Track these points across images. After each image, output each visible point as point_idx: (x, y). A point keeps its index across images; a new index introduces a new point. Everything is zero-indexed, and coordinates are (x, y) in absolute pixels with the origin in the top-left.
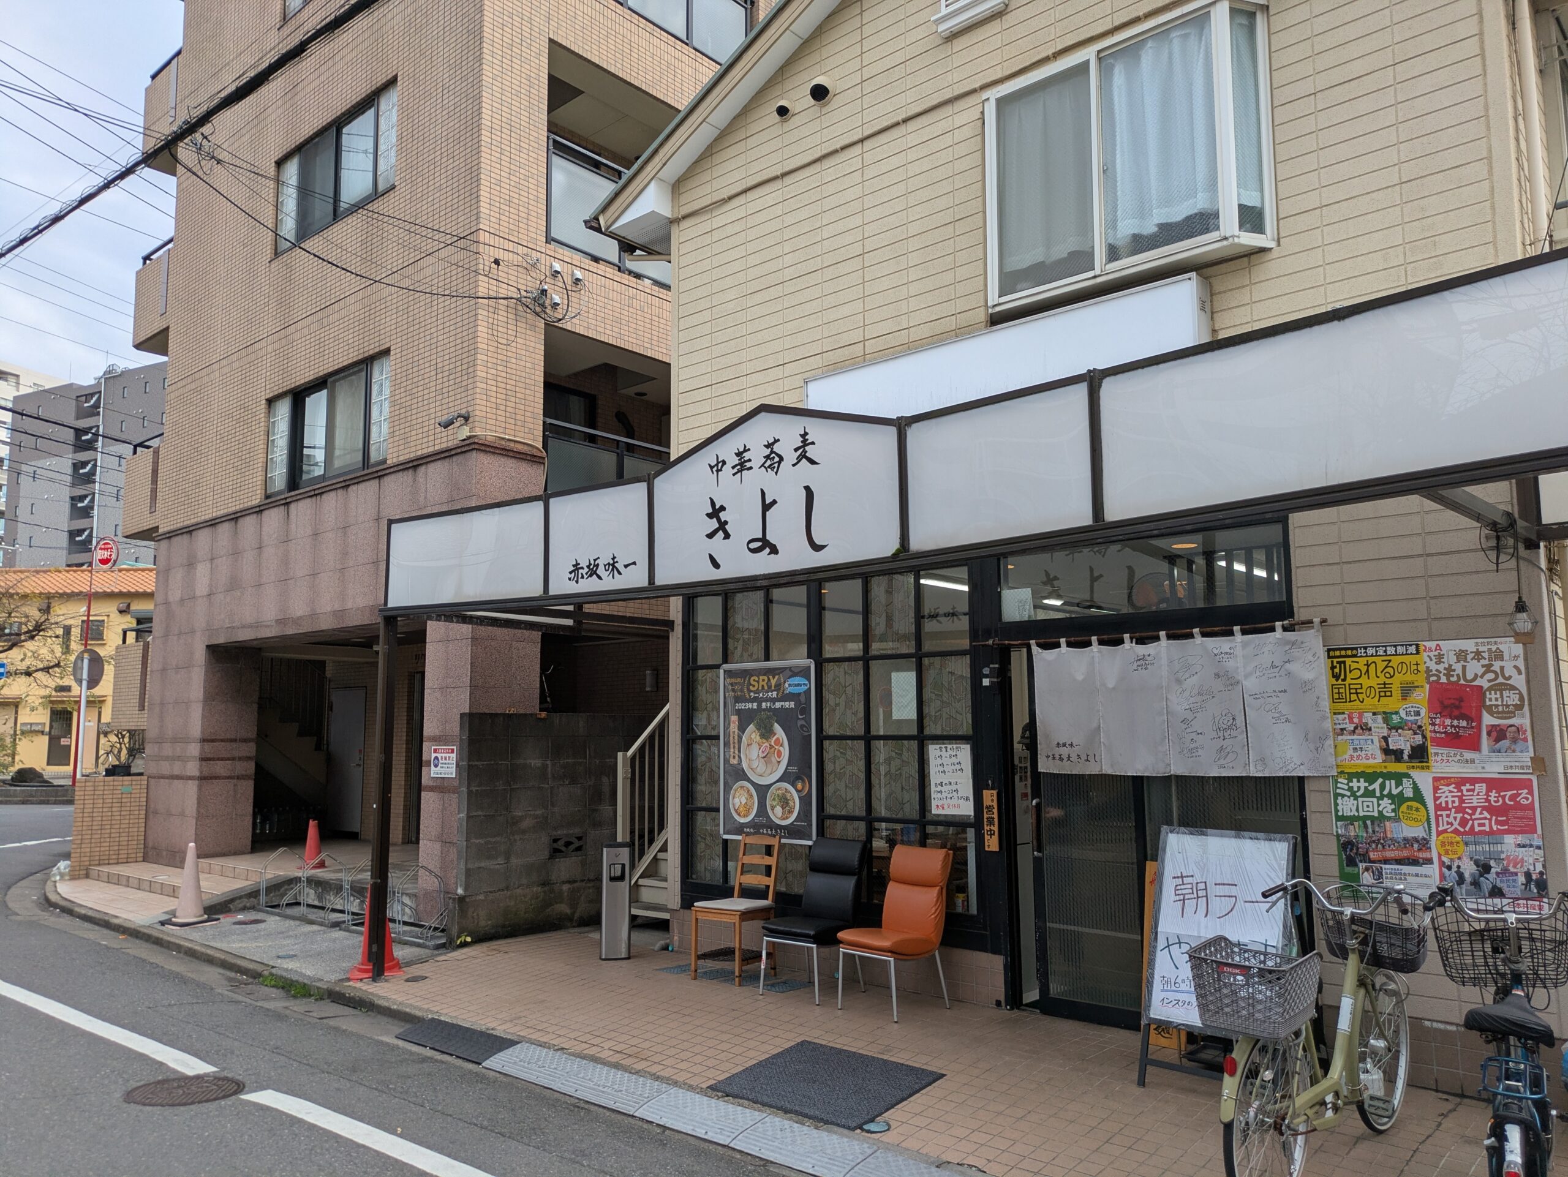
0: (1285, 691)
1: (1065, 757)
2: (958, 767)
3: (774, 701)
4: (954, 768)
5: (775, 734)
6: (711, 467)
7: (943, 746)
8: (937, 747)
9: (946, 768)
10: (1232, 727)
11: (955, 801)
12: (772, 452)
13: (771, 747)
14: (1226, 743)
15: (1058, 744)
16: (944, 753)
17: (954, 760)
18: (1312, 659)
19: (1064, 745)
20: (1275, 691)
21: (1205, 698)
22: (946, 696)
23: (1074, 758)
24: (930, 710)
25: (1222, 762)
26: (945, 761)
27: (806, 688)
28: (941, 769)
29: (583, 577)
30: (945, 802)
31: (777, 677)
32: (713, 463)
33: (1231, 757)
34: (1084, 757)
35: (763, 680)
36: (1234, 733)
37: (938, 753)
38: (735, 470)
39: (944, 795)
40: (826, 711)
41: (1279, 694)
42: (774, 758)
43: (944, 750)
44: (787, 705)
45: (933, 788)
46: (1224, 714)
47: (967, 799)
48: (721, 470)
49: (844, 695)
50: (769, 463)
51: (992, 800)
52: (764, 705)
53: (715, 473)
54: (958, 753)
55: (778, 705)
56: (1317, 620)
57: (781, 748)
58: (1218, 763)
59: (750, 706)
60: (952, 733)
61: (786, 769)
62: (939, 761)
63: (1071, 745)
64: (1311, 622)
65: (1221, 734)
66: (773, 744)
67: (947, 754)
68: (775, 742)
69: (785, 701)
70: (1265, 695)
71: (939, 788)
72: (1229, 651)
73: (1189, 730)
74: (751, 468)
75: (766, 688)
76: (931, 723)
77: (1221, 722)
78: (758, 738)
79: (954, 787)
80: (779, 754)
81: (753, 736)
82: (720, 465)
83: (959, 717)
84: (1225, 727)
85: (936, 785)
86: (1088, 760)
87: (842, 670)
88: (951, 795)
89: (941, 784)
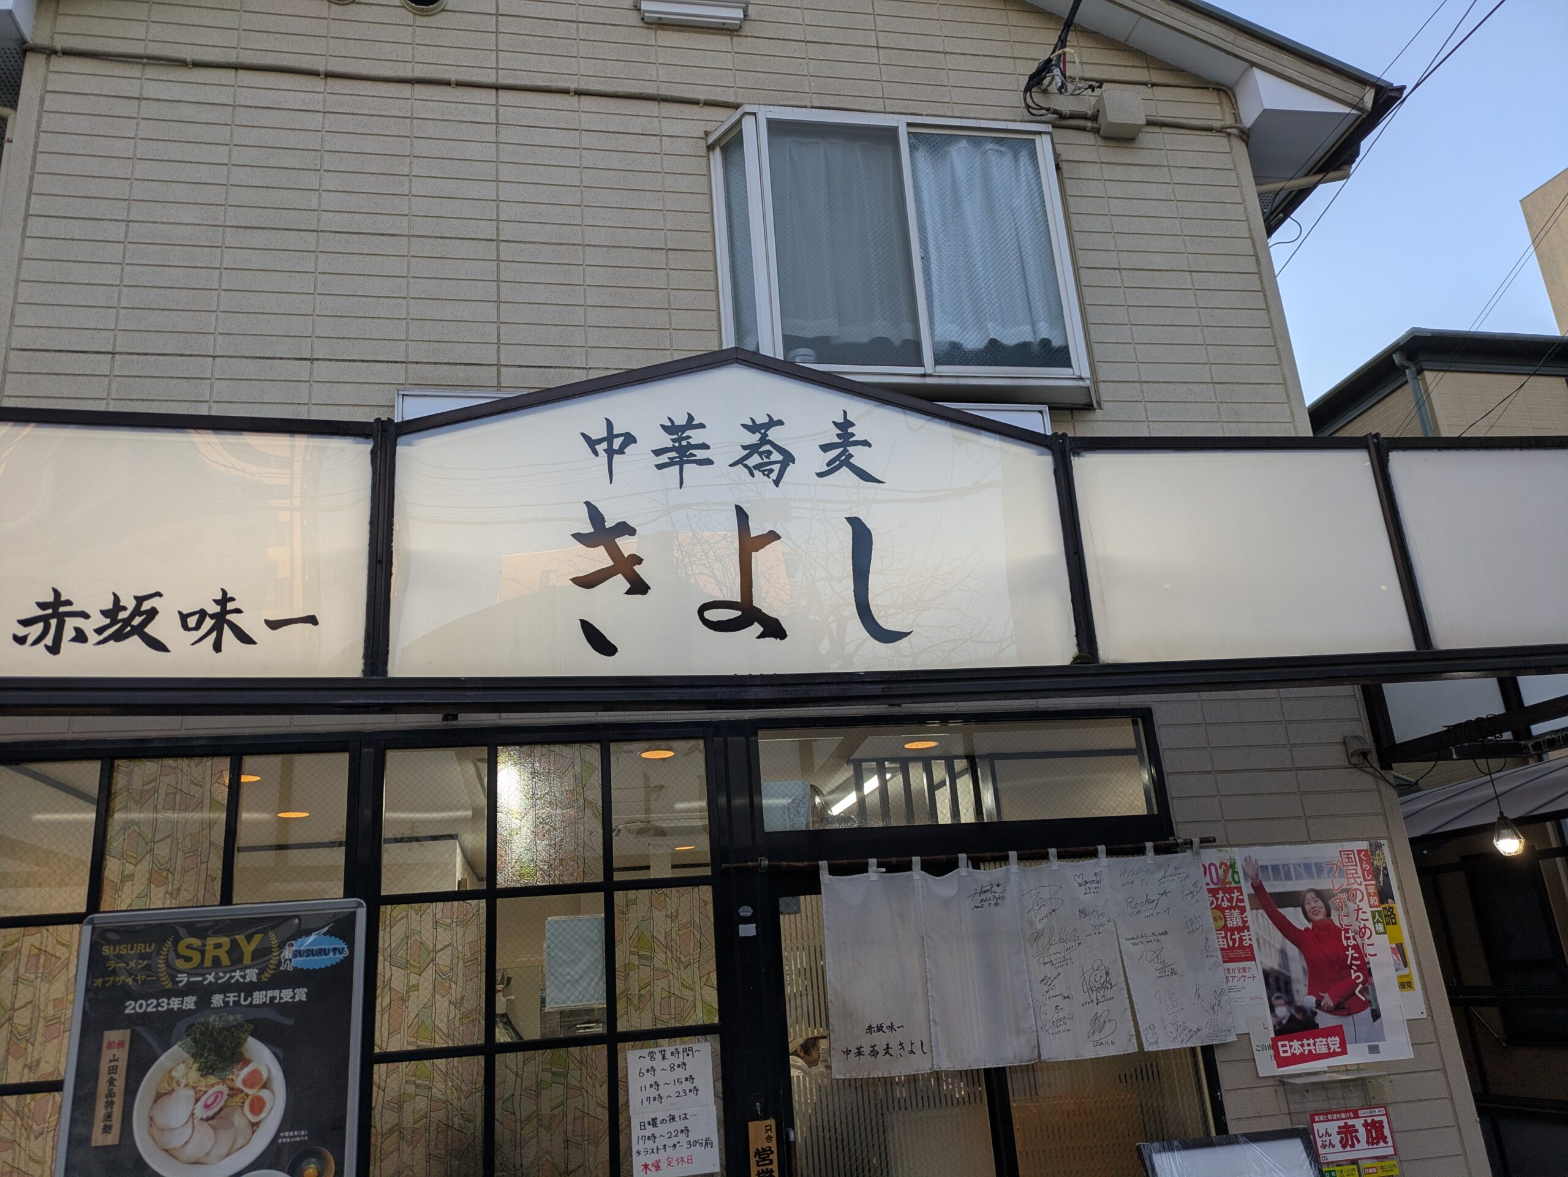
0: (1166, 933)
1: (881, 1049)
2: (688, 1085)
3: (248, 989)
4: (679, 1088)
5: (247, 1062)
6: (592, 443)
7: (656, 1050)
8: (645, 1052)
9: (664, 1091)
10: (1107, 985)
11: (683, 1151)
12: (764, 440)
13: (234, 1092)
14: (1100, 1009)
15: (870, 1027)
16: (659, 1063)
17: (680, 1073)
18: (1192, 889)
19: (880, 1029)
20: (1154, 934)
21: (1067, 946)
22: (661, 958)
23: (895, 1049)
24: (627, 984)
25: (1097, 1037)
26: (661, 1077)
27: (339, 957)
28: (653, 1093)
29: (80, 637)
30: (662, 1156)
31: (258, 938)
32: (600, 432)
33: (1108, 1028)
34: (908, 1048)
35: (218, 946)
36: (1109, 993)
37: (647, 1063)
38: (664, 459)
39: (660, 1142)
40: (381, 1002)
41: (1159, 937)
42: (240, 1119)
43: (658, 1056)
44: (287, 995)
45: (636, 1132)
46: (1095, 968)
47: (708, 1143)
48: (621, 451)
49: (430, 970)
50: (755, 460)
51: (769, 1138)
52: (217, 1000)
53: (603, 457)
54: (687, 1060)
55: (259, 997)
56: (1196, 841)
57: (265, 1094)
58: (1091, 1039)
59: (175, 1003)
60: (673, 1024)
61: (276, 1137)
62: (649, 1079)
63: (891, 1027)
64: (1191, 843)
65: (1094, 997)
66: (239, 1084)
67: (666, 1064)
68: (245, 1082)
69: (281, 988)
70: (1144, 940)
71: (650, 1130)
72: (1094, 878)
73: (1051, 993)
74: (708, 462)
75: (225, 960)
76: (631, 1010)
77: (1092, 979)
78: (194, 1075)
79: (679, 1125)
80: (258, 1106)
81: (179, 1072)
82: (617, 443)
83: (686, 993)
84: (1098, 985)
85: (643, 1126)
86: (912, 1052)
87: (428, 918)
88: (674, 1140)
89: (654, 1123)
